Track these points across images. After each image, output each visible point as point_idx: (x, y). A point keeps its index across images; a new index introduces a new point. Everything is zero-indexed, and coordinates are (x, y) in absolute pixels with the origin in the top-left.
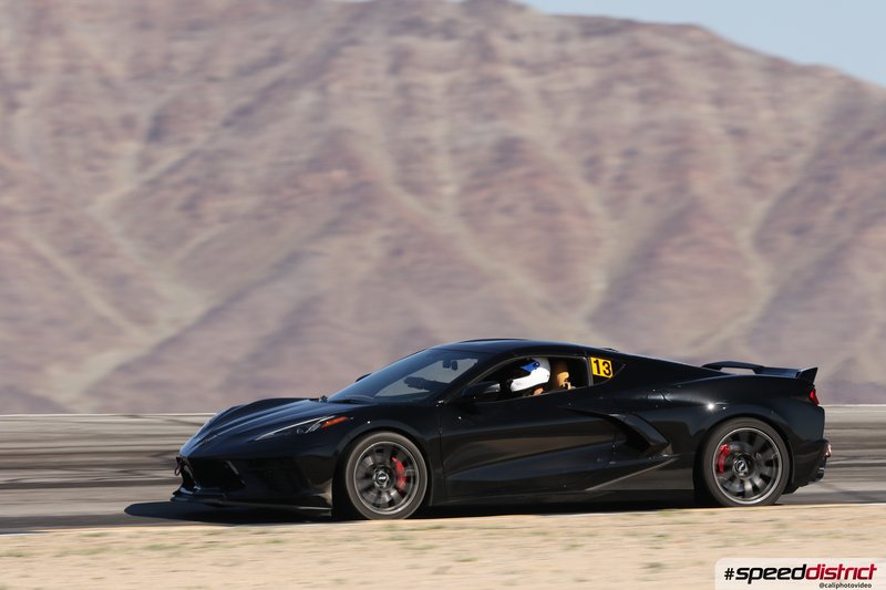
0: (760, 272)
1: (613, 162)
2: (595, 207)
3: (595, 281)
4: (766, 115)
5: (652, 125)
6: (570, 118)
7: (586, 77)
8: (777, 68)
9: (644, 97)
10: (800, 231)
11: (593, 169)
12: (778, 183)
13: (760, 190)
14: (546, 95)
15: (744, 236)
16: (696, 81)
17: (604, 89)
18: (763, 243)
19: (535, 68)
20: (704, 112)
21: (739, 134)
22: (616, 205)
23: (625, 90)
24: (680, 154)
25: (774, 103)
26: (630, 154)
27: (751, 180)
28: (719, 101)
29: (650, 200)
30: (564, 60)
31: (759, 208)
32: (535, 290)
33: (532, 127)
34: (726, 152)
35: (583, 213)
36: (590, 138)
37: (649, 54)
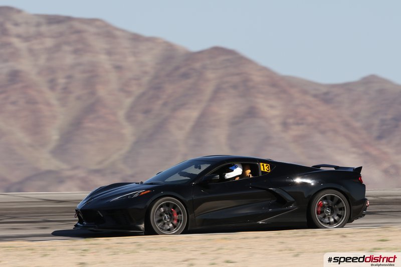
0: (128, 131)
1: (62, 81)
2: (54, 102)
3: (54, 136)
4: (131, 59)
5: (80, 64)
6: (42, 61)
7: (49, 42)
8: (136, 38)
9: (76, 52)
10: (147, 112)
11: (52, 85)
12: (137, 90)
13: (128, 93)
14: (31, 51)
15: (121, 114)
16: (99, 44)
17: (57, 48)
18: (130, 117)
19: (26, 38)
20: (103, 58)
21: (118, 68)
22: (63, 101)
23: (67, 48)
24: (92, 77)
25: (135, 54)
26: (69, 77)
27: (124, 89)
28: (109, 53)
29: (78, 98)
30: (40, 35)
31: (128, 101)
32: (26, 139)
33: (25, 65)
34: (113, 76)
35: (48, 104)
36: (51, 70)
37: (78, 32)
